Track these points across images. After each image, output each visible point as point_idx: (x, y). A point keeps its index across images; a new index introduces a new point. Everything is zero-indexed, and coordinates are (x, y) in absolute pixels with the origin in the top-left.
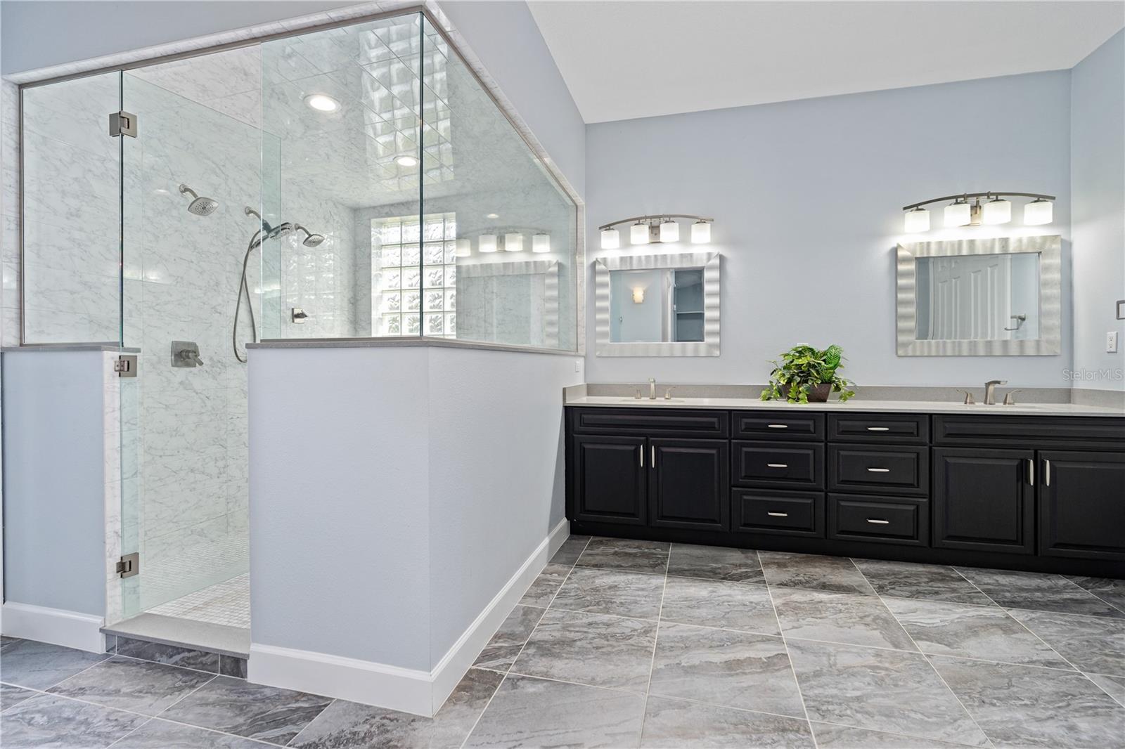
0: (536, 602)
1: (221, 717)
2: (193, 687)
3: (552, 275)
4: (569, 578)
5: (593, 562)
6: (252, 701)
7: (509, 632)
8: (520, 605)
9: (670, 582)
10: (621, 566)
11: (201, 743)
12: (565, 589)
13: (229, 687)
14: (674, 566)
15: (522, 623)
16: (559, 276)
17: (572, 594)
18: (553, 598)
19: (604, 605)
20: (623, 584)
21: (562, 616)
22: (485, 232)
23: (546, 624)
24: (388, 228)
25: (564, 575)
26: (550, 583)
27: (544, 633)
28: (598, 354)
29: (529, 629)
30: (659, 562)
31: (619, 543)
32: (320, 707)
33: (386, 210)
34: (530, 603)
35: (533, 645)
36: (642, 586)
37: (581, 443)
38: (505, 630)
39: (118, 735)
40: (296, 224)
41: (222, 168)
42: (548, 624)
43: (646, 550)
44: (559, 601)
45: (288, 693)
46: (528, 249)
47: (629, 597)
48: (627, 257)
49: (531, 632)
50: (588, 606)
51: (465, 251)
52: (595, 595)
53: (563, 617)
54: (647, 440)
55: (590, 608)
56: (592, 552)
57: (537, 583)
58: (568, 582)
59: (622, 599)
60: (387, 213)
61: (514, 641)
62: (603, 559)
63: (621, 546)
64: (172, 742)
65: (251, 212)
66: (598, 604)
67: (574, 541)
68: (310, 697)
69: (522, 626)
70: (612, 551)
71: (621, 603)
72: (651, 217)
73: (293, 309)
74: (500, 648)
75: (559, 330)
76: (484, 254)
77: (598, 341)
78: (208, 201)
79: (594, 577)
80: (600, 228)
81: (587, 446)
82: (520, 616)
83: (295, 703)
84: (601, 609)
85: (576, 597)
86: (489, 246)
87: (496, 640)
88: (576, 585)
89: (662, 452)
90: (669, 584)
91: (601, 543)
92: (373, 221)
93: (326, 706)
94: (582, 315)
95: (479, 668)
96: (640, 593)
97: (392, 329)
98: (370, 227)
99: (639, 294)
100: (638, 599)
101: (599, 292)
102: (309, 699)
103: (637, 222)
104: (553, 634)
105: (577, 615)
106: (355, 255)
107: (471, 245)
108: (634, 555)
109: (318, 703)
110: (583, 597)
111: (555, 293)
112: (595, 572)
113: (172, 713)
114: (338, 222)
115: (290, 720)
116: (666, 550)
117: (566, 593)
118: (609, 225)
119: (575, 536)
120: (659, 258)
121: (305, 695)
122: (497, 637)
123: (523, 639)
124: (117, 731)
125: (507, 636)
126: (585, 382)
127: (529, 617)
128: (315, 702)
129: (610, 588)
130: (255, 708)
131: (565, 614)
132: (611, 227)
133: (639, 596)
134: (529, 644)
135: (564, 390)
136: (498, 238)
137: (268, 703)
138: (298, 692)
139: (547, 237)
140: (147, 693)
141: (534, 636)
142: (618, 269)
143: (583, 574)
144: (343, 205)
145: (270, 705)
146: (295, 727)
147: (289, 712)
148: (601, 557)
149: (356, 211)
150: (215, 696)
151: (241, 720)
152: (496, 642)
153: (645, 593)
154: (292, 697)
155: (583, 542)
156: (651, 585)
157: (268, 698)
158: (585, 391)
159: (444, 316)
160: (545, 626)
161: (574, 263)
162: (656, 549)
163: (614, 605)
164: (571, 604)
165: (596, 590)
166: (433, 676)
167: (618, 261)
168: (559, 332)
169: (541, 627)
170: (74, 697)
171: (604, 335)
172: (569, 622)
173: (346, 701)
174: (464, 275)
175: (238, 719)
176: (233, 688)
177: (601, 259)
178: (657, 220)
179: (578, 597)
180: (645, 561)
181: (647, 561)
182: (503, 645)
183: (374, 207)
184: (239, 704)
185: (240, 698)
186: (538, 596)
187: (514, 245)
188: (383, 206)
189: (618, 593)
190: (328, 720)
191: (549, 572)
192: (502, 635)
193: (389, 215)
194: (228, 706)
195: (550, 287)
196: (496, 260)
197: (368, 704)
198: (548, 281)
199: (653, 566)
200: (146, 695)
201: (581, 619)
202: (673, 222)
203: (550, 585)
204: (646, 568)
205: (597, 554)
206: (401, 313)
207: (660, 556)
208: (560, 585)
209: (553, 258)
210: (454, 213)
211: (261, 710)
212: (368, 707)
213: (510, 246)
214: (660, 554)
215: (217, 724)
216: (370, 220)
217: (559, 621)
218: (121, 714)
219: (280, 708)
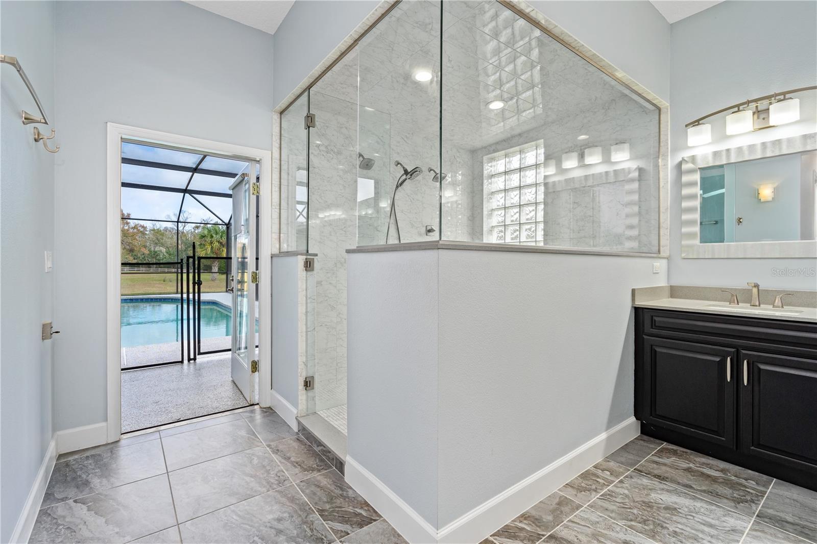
0: (576, 495)
1: (320, 499)
2: (319, 471)
3: (632, 180)
4: (621, 482)
5: (656, 472)
6: (339, 496)
7: (537, 517)
8: (559, 492)
9: (756, 530)
10: (691, 487)
11: (302, 513)
12: (613, 492)
13: (334, 479)
14: (770, 511)
15: (553, 512)
16: (639, 181)
17: (618, 500)
18: (595, 497)
19: (652, 527)
20: (686, 510)
21: (597, 520)
22: (567, 150)
23: (576, 523)
24: (497, 161)
25: (617, 476)
26: (598, 480)
27: (571, 531)
28: (683, 255)
29: (557, 520)
30: (749, 498)
31: (698, 459)
32: (372, 519)
33: (493, 147)
34: (570, 494)
35: (554, 540)
36: (713, 522)
37: (652, 345)
38: (534, 513)
39: (275, 486)
40: (430, 168)
41: (381, 138)
42: (579, 524)
43: (733, 478)
44: (600, 503)
45: (360, 499)
46: (607, 160)
47: (688, 529)
48: (722, 151)
49: (558, 525)
50: (631, 520)
51: (551, 170)
52: (645, 510)
53: (598, 522)
54: (738, 351)
55: (633, 523)
56: (660, 460)
57: (585, 476)
58: (619, 485)
59: (678, 528)
60: (494, 150)
61: (538, 528)
62: (670, 472)
63: (699, 462)
64: (291, 505)
65: (398, 164)
66: (645, 522)
67: (642, 442)
68: (370, 509)
69: (552, 516)
70: (685, 465)
71: (675, 532)
72: (756, 101)
73: (426, 226)
74: (522, 529)
75: (639, 232)
76: (567, 170)
77: (684, 243)
78: (370, 160)
79: (650, 489)
80: (686, 126)
81: (658, 349)
82: (555, 503)
83: (360, 509)
84: (646, 530)
85: (621, 505)
86: (570, 163)
87: (521, 519)
88: (626, 492)
89: (759, 369)
90: (754, 533)
91: (675, 453)
92: (485, 158)
93: (375, 520)
94: (666, 218)
95: (495, 541)
96: (706, 529)
97: (499, 238)
98: (482, 163)
99: (766, 192)
100: (701, 535)
101: (686, 191)
102: (369, 510)
103: (736, 109)
104: (580, 537)
105: (615, 526)
106: (473, 184)
107: (556, 165)
108: (714, 480)
109: (372, 516)
110: (630, 508)
111: (635, 197)
112: (656, 483)
113: (302, 484)
114: (460, 163)
115: (351, 521)
116: (764, 486)
117: (611, 496)
118: (698, 121)
119: (645, 437)
120: (769, 145)
121: (368, 505)
122: (524, 517)
123: (547, 528)
124: (275, 484)
125: (533, 520)
126: (668, 283)
127: (563, 509)
128: (371, 514)
129: (667, 508)
130: (339, 502)
131: (601, 519)
132: (700, 122)
133: (703, 532)
134: (551, 537)
135: (633, 291)
136: (579, 154)
137: (346, 502)
138: (365, 501)
139: (626, 146)
140: (299, 465)
141: (559, 530)
142: (711, 165)
143: (639, 482)
144: (464, 149)
145: (347, 503)
146: (351, 528)
147: (353, 514)
148: (668, 469)
149: (473, 152)
150: (325, 483)
151: (327, 506)
152: (521, 522)
153: (713, 532)
154: (361, 504)
155: (652, 446)
156: (725, 524)
157: (348, 497)
158: (667, 292)
159: (536, 226)
160: (574, 525)
161: (657, 166)
162: (749, 479)
163: (665, 532)
164: (612, 511)
165: (649, 505)
166: (438, 535)
167: (710, 158)
168: (639, 235)
169: (570, 524)
170: (273, 454)
171: (691, 235)
172: (603, 531)
173: (388, 523)
174: (551, 190)
175: (327, 505)
176: (336, 481)
177: (687, 157)
178: (766, 102)
179: (623, 506)
180: (727, 491)
181: (731, 491)
182: (526, 527)
183: (485, 148)
184: (333, 494)
185: (335, 490)
186: (580, 489)
187: (594, 158)
188: (490, 145)
189: (674, 518)
190: (371, 533)
191: (601, 467)
192: (529, 517)
193: (495, 151)
194: (327, 493)
195: (630, 192)
196: (578, 173)
197: (400, 533)
198: (628, 187)
199: (738, 501)
200: (298, 466)
201: (618, 532)
202: (791, 98)
203: (598, 482)
204: (726, 501)
205: (665, 465)
206: (505, 225)
207: (751, 491)
208: (608, 486)
209: (633, 165)
210: (542, 140)
211: (340, 505)
212: (399, 536)
213: (589, 160)
214: (754, 489)
215: (316, 503)
216: (482, 157)
217: (592, 525)
218: (283, 474)
219: (350, 509)
